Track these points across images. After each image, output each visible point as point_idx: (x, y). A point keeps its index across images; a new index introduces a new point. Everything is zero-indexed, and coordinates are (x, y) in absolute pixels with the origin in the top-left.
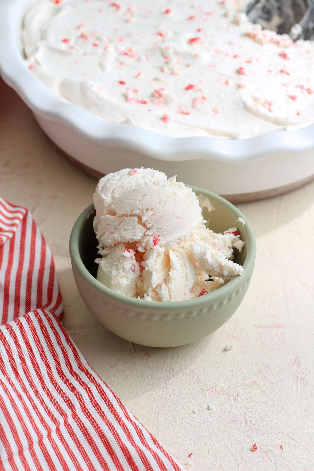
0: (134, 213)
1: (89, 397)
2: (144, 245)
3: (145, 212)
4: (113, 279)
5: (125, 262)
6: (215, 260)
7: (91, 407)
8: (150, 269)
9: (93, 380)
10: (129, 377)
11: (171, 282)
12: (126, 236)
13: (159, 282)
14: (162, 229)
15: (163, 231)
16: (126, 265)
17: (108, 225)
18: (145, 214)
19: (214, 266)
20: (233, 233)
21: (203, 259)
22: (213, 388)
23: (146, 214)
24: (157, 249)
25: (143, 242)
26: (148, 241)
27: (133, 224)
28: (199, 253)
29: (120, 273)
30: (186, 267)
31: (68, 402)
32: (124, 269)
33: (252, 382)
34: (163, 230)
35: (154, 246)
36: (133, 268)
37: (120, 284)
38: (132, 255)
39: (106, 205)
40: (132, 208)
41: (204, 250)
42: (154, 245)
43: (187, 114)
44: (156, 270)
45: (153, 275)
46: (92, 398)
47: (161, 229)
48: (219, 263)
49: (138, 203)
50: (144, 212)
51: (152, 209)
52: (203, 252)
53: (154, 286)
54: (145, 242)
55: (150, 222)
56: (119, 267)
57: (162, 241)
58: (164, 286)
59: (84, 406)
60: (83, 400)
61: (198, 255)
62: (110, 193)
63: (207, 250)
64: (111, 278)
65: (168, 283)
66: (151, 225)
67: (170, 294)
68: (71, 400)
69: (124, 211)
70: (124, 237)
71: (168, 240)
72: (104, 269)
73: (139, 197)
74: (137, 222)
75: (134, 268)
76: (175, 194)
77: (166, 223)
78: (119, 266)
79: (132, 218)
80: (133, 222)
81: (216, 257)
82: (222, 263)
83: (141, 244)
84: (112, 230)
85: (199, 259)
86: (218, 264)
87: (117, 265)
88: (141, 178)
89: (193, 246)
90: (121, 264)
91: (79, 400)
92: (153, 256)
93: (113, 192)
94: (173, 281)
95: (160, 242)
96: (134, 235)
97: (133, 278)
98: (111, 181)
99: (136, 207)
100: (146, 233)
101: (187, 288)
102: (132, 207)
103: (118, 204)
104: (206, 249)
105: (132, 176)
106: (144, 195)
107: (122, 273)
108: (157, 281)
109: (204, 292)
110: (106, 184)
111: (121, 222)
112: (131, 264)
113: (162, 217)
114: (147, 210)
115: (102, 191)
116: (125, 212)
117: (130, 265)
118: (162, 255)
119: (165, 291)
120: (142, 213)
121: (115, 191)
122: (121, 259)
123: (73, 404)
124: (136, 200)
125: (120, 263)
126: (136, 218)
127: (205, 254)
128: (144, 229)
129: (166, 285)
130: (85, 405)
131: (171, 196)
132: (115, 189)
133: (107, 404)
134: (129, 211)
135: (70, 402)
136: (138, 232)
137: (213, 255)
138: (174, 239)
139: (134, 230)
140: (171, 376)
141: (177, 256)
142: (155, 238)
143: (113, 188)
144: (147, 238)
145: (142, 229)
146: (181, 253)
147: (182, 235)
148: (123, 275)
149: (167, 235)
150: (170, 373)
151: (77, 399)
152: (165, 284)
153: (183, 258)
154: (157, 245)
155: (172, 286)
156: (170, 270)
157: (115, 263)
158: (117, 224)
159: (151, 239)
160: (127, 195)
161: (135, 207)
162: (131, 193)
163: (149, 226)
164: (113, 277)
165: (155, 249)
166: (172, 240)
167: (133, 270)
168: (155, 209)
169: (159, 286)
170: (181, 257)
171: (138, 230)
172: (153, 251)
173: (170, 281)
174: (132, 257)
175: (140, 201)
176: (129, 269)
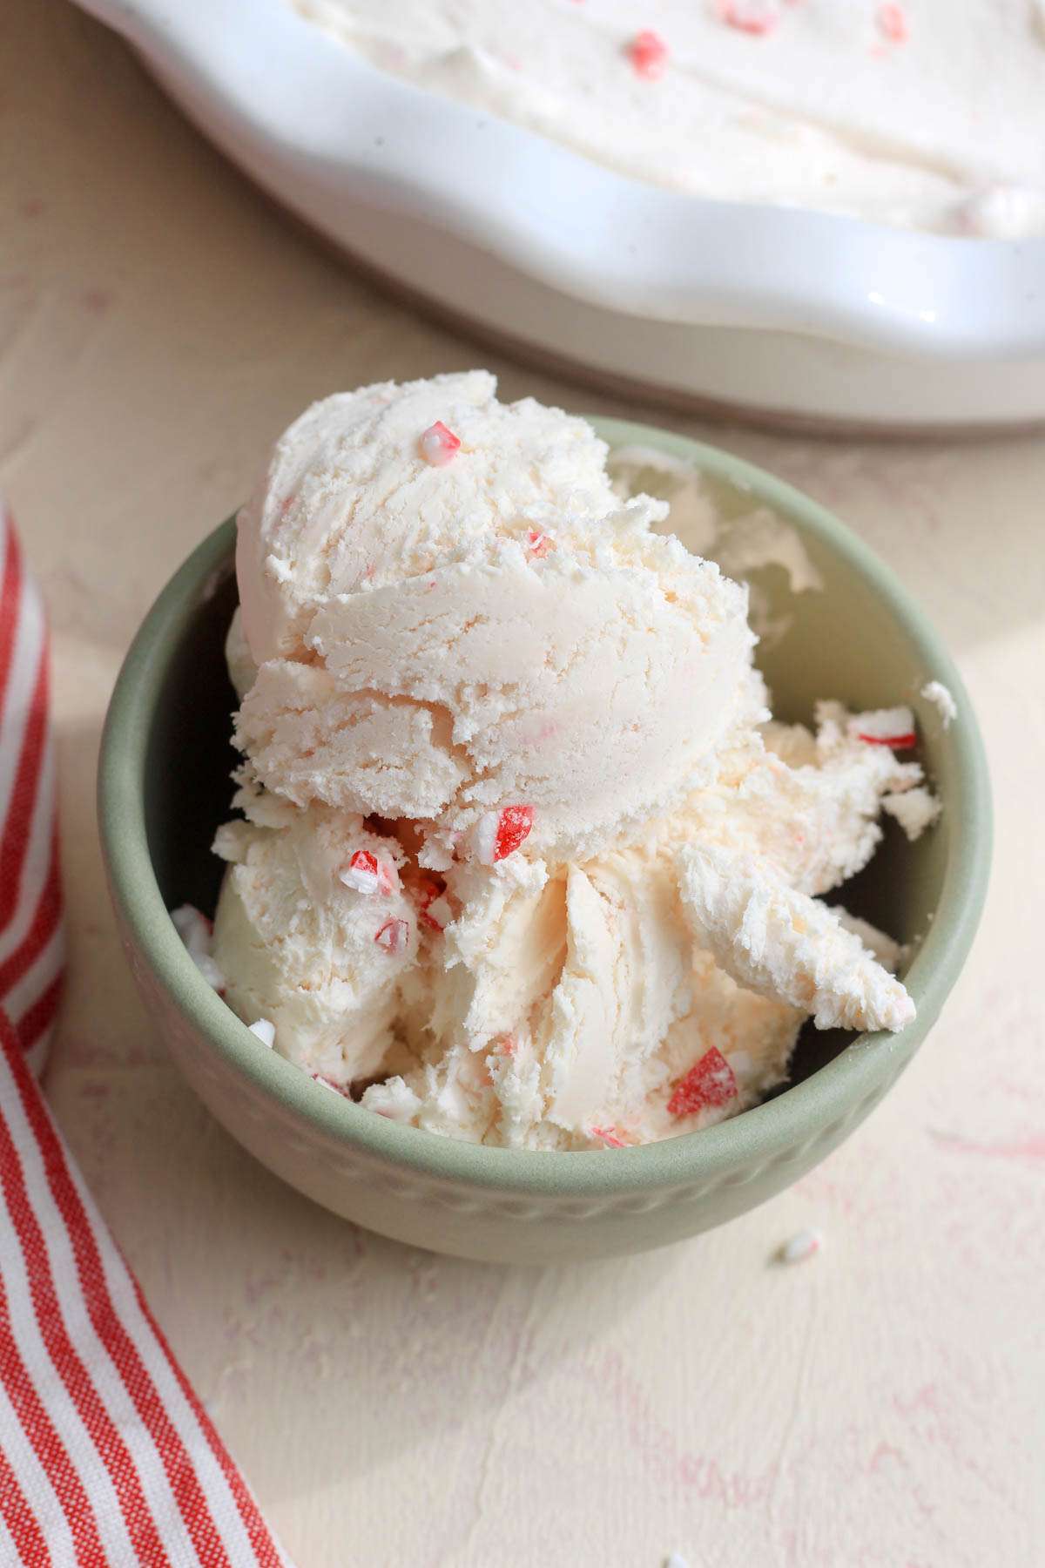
0: (417, 694)
1: (121, 1503)
2: (450, 846)
3: (472, 700)
4: (286, 975)
5: (351, 913)
6: (781, 951)
7: (126, 1554)
8: (468, 962)
9: (149, 1407)
10: (324, 1359)
11: (561, 1039)
12: (369, 794)
13: (503, 1024)
14: (547, 779)
15: (552, 791)
16: (355, 924)
17: (287, 710)
18: (472, 711)
19: (777, 978)
20: (890, 742)
21: (729, 942)
22: (700, 1463)
23: (475, 707)
24: (507, 872)
25: (450, 829)
26: (472, 829)
27: (405, 745)
28: (710, 907)
29: (320, 954)
30: (640, 957)
31: (19, 1527)
32: (341, 937)
33: (883, 1449)
34: (553, 784)
35: (497, 858)
36: (386, 938)
37: (314, 1010)
38: (386, 883)
39: (292, 611)
40: (410, 674)
41: (739, 898)
42: (497, 854)
43: (753, 29)
44: (493, 968)
45: (479, 993)
46: (133, 1504)
47: (541, 780)
48: (801, 965)
49: (443, 652)
50: (465, 698)
51: (508, 689)
52: (731, 906)
53: (478, 1044)
54: (458, 831)
55: (492, 748)
56: (318, 928)
57: (542, 834)
58: (523, 1052)
59: (91, 1547)
60: (89, 1521)
61: (708, 917)
62: (318, 550)
63: (753, 903)
64: (277, 972)
65: (547, 1044)
66: (494, 763)
67: (549, 1091)
68: (37, 1514)
69: (369, 679)
70: (360, 798)
71: (572, 830)
72: (252, 913)
73: (451, 626)
74: (427, 737)
75: (394, 937)
76: (629, 615)
77: (571, 756)
78: (323, 925)
79: (407, 717)
80: (411, 733)
81: (791, 934)
82: (813, 969)
83: (437, 836)
84: (308, 743)
85: (710, 934)
86: (794, 971)
87: (311, 917)
88: (477, 481)
89: (690, 868)
90: (330, 916)
91: (73, 1516)
92: (487, 908)
93: (330, 549)
94: (568, 1036)
95: (531, 838)
96: (408, 798)
97: (383, 980)
98: (327, 478)
99: (433, 669)
100: (468, 796)
101: (634, 1058)
102: (408, 669)
103: (344, 638)
104: (748, 895)
105: (436, 470)
106: (477, 619)
107: (332, 956)
108: (491, 1020)
109: (715, 1064)
110: (304, 493)
111: (353, 721)
112: (380, 917)
113: (552, 729)
114: (483, 690)
115: (277, 523)
116: (374, 685)
117: (375, 920)
118: (530, 897)
119: (526, 1080)
120: (459, 700)
121: (342, 546)
122: (331, 896)
123: (41, 1540)
124: (434, 636)
125: (329, 909)
126: (425, 720)
127: (737, 922)
128: (457, 775)
129: (534, 1041)
130: (97, 1539)
131: (608, 625)
132: (340, 536)
133: (197, 1549)
134: (395, 682)
135: (32, 1525)
136: (428, 783)
137: (774, 930)
138: (599, 823)
139: (410, 776)
140: (516, 1374)
141: (607, 899)
142: (509, 821)
143: (335, 525)
144: (469, 816)
145: (447, 773)
146: (625, 883)
147: (643, 807)
148: (334, 965)
149: (566, 804)
150: (513, 1361)
151: (66, 1512)
152: (530, 1038)
153: (635, 908)
154: (511, 854)
155: (563, 1060)
156: (565, 976)
157: (303, 905)
158: (331, 722)
159: (490, 825)
160: (392, 605)
161: (427, 668)
162: (412, 596)
163: (486, 764)
164: (286, 968)
165: (501, 872)
166: (588, 828)
167: (384, 946)
168: (523, 688)
169: (502, 1043)
170: (626, 902)
171: (429, 776)
172: (493, 881)
173: (555, 1033)
174: (386, 892)
175: (450, 643)
176: (366, 940)
